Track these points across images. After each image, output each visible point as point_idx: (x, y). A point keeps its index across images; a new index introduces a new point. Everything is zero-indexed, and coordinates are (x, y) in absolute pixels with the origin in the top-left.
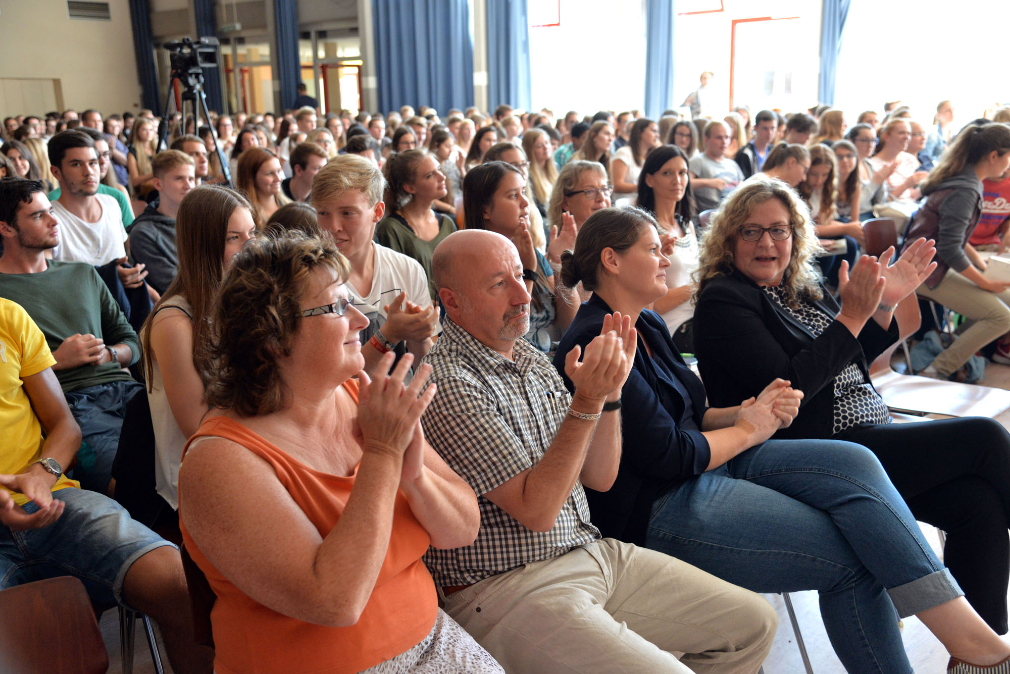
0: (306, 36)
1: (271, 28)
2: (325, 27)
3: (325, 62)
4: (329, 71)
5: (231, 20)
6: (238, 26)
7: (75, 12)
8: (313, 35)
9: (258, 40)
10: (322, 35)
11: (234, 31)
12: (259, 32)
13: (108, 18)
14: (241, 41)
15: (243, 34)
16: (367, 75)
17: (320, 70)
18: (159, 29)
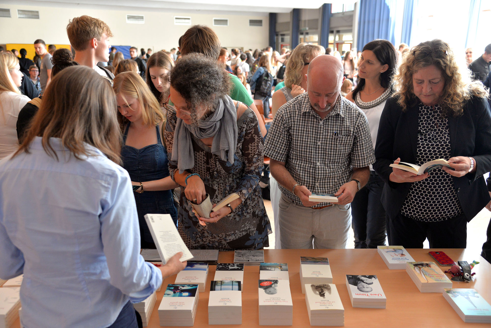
0: (332, 32)
1: (319, 29)
2: (339, 29)
3: (338, 42)
4: (339, 45)
5: (305, 26)
6: (307, 28)
7: (251, 24)
8: (335, 32)
9: (314, 33)
10: (338, 32)
11: (306, 30)
12: (314, 31)
13: (261, 25)
14: (307, 34)
15: (308, 31)
16: (353, 47)
17: (336, 45)
18: (278, 29)
